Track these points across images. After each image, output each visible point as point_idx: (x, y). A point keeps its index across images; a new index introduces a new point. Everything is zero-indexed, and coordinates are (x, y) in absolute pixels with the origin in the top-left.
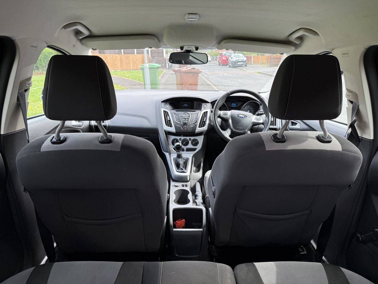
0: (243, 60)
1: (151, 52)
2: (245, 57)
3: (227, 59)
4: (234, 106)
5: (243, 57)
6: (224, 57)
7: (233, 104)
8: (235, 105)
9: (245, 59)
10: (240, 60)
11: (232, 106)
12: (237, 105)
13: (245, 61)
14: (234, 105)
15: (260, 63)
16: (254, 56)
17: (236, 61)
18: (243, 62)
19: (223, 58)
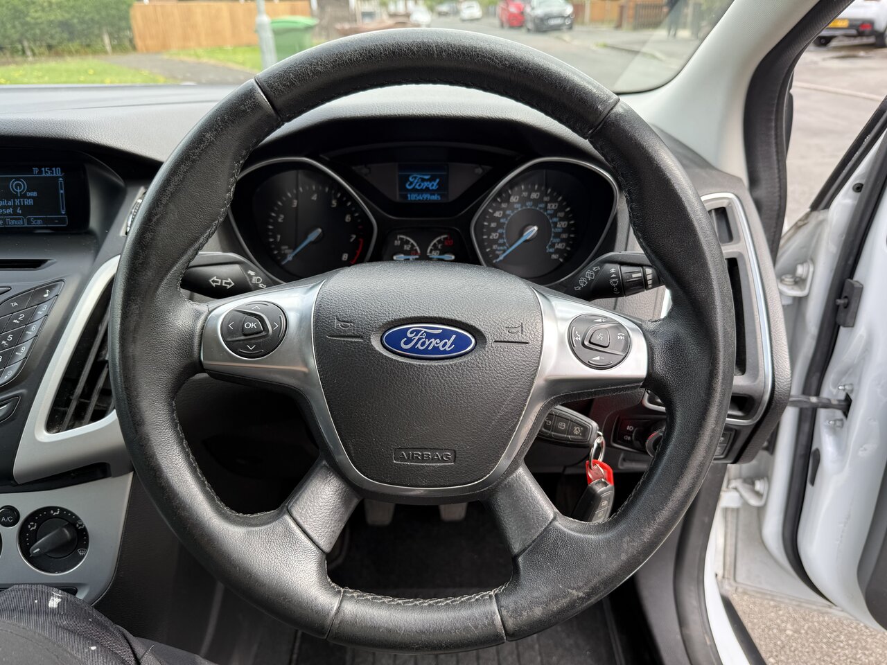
0: (563, 12)
4: (426, 196)
5: (563, 5)
6: (515, 7)
7: (416, 181)
8: (435, 184)
9: (570, 10)
11: (413, 197)
12: (443, 187)
13: (570, 16)
14: (427, 190)
15: (608, 22)
16: (592, 4)
17: (545, 14)
18: (563, 17)
19: (511, 9)
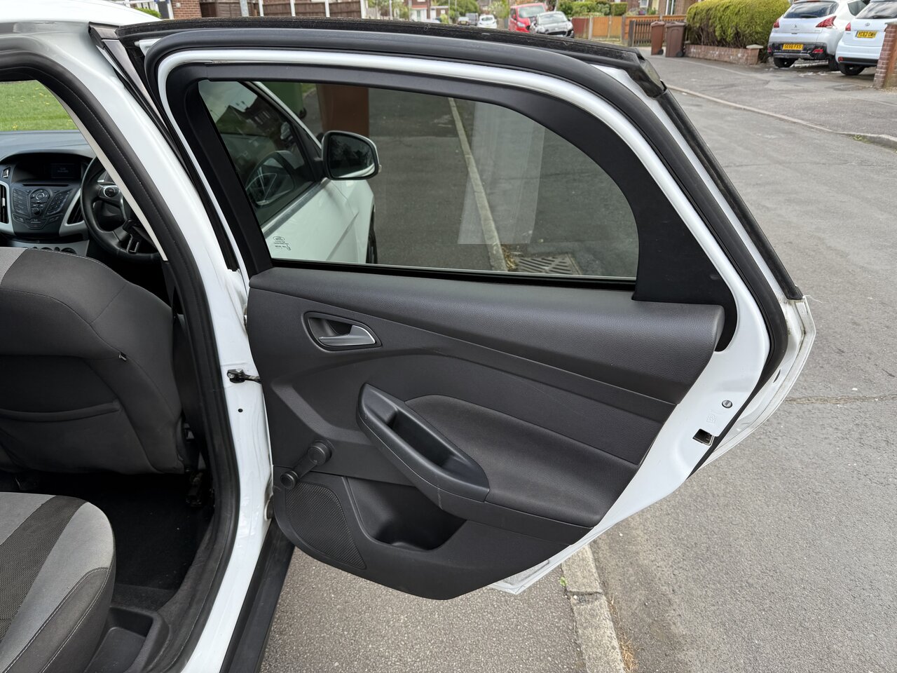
0: (564, 28)
1: (330, 10)
2: (569, 20)
3: (528, 27)
5: (564, 22)
6: (522, 22)
9: (570, 26)
10: (557, 30)
13: (570, 32)
15: (611, 37)
16: (594, 19)
17: (547, 30)
18: (563, 33)
19: (519, 23)
